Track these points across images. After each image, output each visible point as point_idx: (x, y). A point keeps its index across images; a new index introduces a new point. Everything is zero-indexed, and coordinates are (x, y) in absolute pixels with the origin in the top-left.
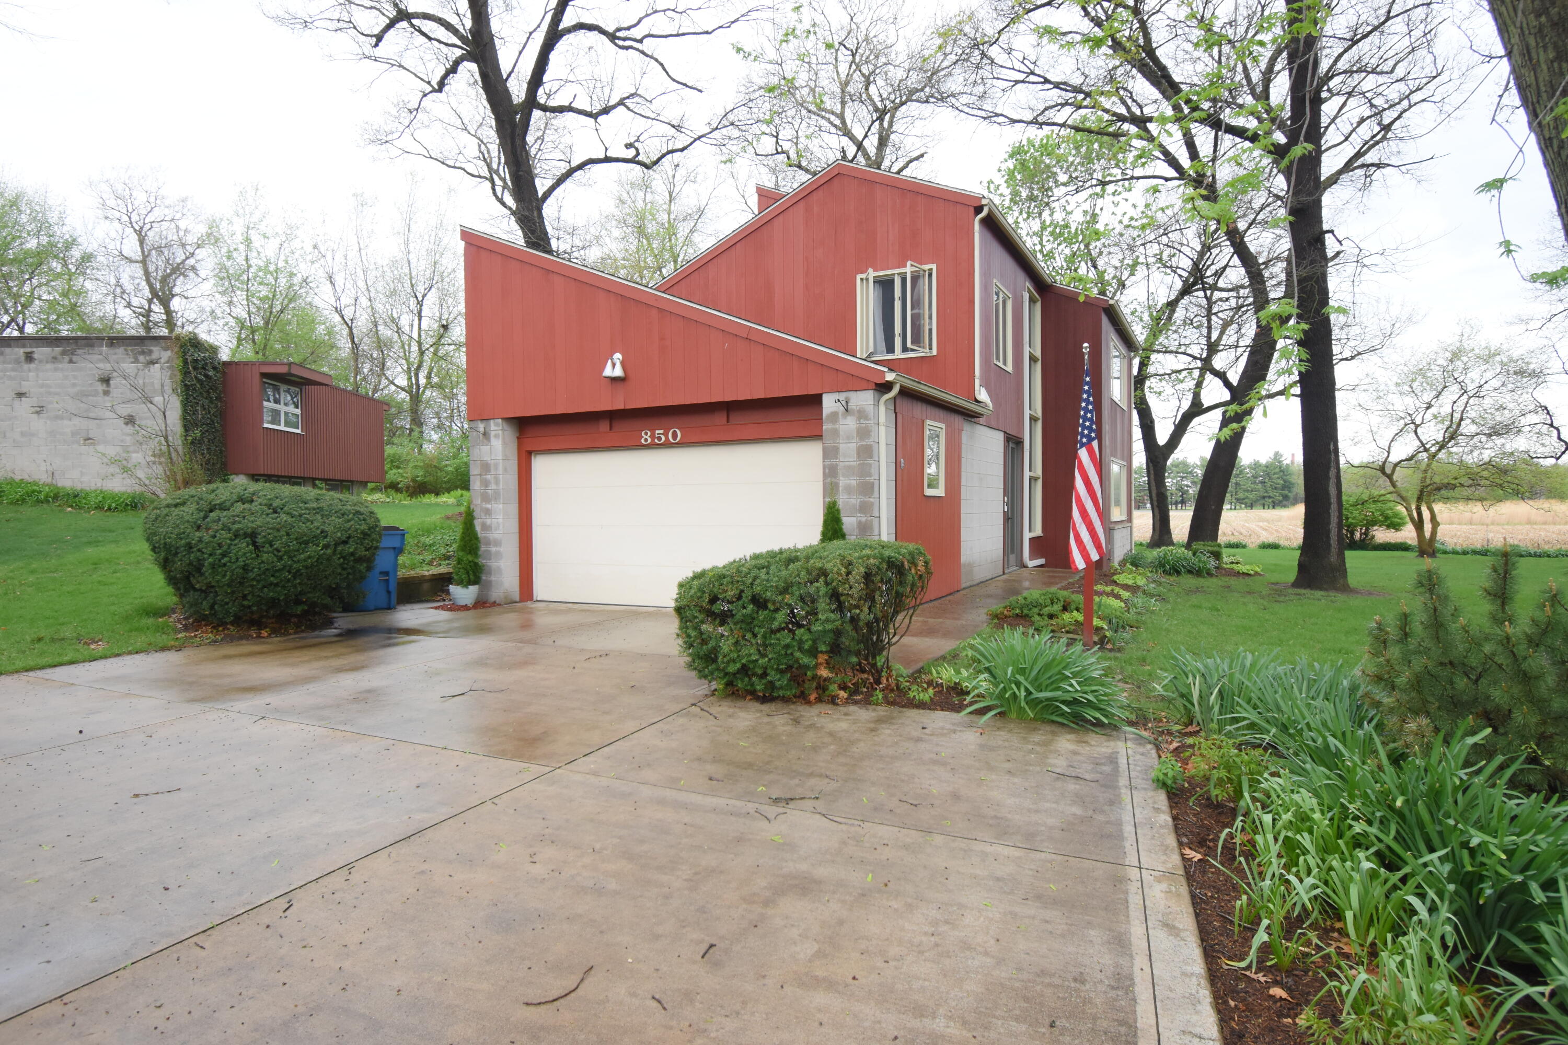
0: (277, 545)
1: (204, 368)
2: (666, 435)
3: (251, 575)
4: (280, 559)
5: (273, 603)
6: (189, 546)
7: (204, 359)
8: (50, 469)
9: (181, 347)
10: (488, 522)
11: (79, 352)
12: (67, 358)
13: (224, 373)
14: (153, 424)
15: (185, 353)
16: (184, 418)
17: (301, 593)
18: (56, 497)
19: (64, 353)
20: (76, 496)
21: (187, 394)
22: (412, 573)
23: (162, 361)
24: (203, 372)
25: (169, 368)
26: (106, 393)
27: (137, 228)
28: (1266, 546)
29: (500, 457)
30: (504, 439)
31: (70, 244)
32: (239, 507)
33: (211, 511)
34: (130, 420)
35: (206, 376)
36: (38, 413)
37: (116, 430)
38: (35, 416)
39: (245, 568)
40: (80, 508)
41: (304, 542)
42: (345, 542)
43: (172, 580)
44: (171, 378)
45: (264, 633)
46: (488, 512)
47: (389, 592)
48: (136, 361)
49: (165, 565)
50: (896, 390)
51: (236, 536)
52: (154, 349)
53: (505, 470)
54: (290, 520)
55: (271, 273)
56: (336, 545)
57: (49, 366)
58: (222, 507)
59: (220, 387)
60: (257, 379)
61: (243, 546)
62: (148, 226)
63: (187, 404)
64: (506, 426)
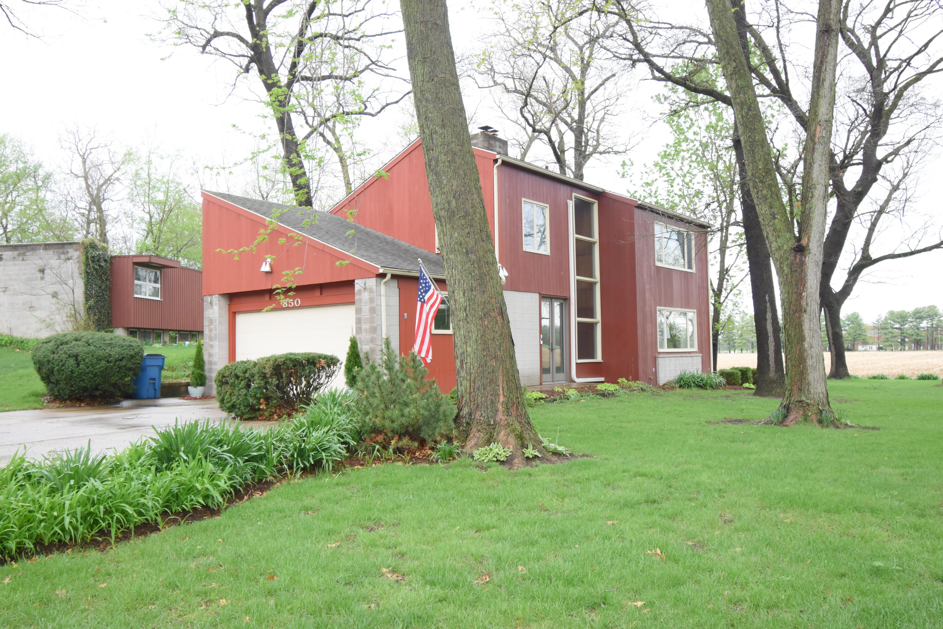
0: (87, 360)
1: (98, 261)
2: (294, 302)
3: (74, 375)
4: (88, 367)
5: (85, 389)
6: (49, 361)
7: (99, 255)
8: (9, 326)
9: (85, 248)
10: (212, 352)
11: (28, 254)
12: (21, 258)
13: (111, 263)
14: (66, 297)
15: (87, 252)
16: (86, 293)
17: (98, 385)
18: (11, 343)
19: (19, 255)
20: (22, 342)
21: (88, 278)
22: (175, 381)
23: (74, 258)
24: (98, 263)
25: (78, 262)
26: (42, 278)
27: (82, 154)
28: (923, 378)
29: (217, 316)
30: (219, 306)
31: (36, 168)
32: (74, 342)
33: (61, 345)
34: (55, 295)
35: (100, 266)
36: (4, 291)
37: (47, 302)
38: (2, 293)
39: (72, 372)
40: (24, 349)
41: (99, 359)
42: (121, 360)
43: (43, 379)
44: (79, 268)
45: (83, 405)
46: (212, 346)
47: (155, 390)
48: (59, 258)
49: (39, 370)
50: (389, 276)
51: (69, 356)
52: (70, 250)
53: (220, 323)
54: (94, 348)
55: (164, 183)
56: (116, 361)
57: (11, 263)
58: (66, 343)
59: (109, 273)
60: (131, 265)
61: (72, 361)
62: (89, 152)
63: (87, 284)
64: (221, 298)
